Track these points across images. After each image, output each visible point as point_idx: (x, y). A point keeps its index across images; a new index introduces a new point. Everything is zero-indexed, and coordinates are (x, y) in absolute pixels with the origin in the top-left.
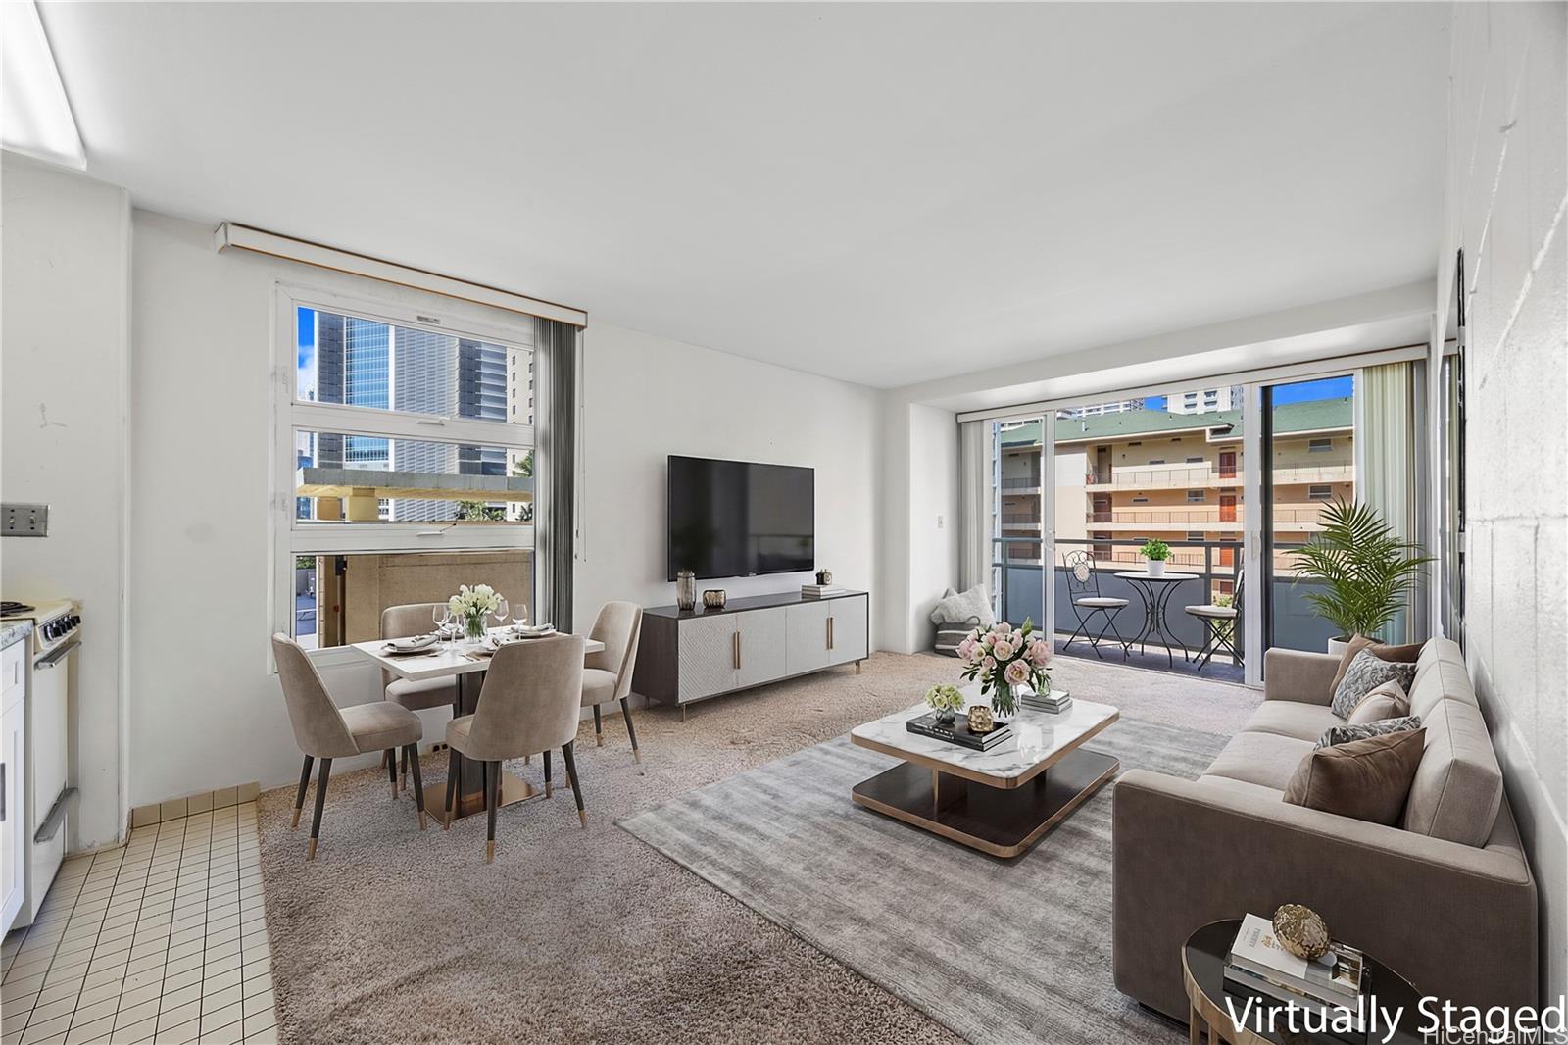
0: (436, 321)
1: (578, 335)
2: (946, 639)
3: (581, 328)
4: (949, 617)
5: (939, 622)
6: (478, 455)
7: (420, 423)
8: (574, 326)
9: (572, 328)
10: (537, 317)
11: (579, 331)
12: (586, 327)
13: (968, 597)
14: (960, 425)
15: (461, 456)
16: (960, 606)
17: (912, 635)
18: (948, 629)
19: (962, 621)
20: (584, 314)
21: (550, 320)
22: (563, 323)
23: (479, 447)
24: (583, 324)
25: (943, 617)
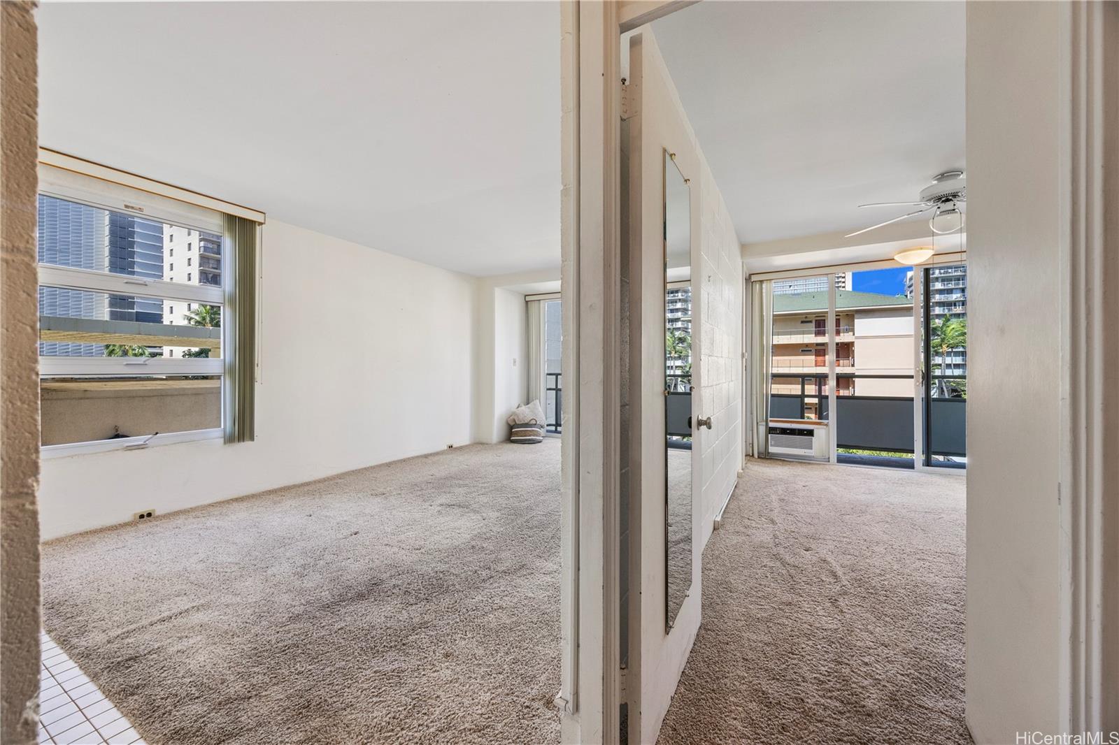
0: (140, 209)
1: (258, 228)
2: (517, 434)
3: (261, 224)
4: (518, 420)
5: (514, 423)
6: (132, 305)
7: (127, 283)
8: (255, 222)
9: (253, 223)
10: (226, 214)
11: (259, 225)
12: (264, 223)
13: (529, 408)
14: (527, 302)
15: (112, 305)
16: (526, 413)
17: (496, 431)
18: (518, 428)
19: (526, 422)
20: (263, 215)
21: (236, 217)
22: (247, 220)
23: (133, 298)
24: (263, 221)
25: (514, 420)
